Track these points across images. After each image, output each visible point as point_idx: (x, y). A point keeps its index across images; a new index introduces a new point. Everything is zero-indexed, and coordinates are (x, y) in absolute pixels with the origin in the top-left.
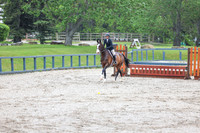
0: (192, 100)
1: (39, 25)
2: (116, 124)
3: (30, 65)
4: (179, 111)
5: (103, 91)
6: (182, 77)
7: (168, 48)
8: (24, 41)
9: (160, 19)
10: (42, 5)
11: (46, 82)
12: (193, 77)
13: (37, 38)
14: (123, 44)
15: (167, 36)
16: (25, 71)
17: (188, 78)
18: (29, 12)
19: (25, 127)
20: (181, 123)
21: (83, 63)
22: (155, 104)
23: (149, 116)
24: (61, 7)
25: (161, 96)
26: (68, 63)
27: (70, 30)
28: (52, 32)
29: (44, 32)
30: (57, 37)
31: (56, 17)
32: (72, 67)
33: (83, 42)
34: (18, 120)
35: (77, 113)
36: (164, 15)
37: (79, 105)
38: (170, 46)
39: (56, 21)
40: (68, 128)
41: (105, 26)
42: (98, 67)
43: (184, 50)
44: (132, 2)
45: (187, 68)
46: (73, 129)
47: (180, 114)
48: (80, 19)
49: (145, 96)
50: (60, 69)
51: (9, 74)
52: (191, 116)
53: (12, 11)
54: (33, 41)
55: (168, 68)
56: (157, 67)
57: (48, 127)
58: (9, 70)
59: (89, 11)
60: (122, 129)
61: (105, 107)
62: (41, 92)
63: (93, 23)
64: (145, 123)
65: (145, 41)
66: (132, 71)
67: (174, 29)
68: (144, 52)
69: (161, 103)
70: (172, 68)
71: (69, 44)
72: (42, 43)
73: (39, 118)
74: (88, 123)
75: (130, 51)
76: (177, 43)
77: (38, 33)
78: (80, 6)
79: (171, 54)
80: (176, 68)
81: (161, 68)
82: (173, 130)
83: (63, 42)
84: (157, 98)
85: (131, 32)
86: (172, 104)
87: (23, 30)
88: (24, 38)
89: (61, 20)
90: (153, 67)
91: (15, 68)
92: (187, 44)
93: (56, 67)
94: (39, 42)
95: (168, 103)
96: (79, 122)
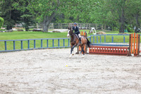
0: (132, 71)
1: (25, 18)
2: (79, 88)
3: (18, 46)
4: (124, 79)
5: (70, 64)
6: (125, 55)
7: (115, 34)
8: (14, 29)
9: (110, 13)
10: (27, 4)
11: (30, 58)
12: (133, 55)
13: (23, 26)
14: (84, 31)
15: (115, 26)
16: (14, 50)
17: (129, 55)
18: (18, 9)
19: (15, 90)
20: (124, 87)
21: (56, 45)
22: (106, 73)
23: (102, 82)
24: (40, 5)
25: (111, 68)
26: (45, 45)
27: (46, 21)
28: (33, 23)
29: (28, 23)
30: (38, 26)
31: (37, 12)
32: (48, 48)
33: (55, 30)
34: (10, 85)
35: (51, 80)
36: (113, 11)
37: (52, 74)
38: (117, 33)
39: (37, 15)
40: (45, 91)
41: (71, 19)
42: (66, 48)
43: (127, 35)
44: (90, 2)
45: (129, 48)
46: (48, 91)
47: (124, 81)
48: (53, 13)
49: (99, 68)
50: (39, 49)
51: (4, 52)
52: (131, 82)
53: (6, 8)
54: (20, 29)
55: (116, 48)
56: (108, 48)
57: (31, 90)
58: (4, 50)
59: (60, 8)
60: (83, 91)
61: (71, 75)
62: (26, 65)
63: (63, 16)
64: (100, 87)
65: (100, 29)
66: (90, 50)
67: (120, 21)
68: (99, 37)
69: (111, 73)
70: (118, 48)
71: (46, 31)
72: (27, 30)
73: (25, 84)
74: (59, 87)
75: (89, 36)
76: (122, 31)
77: (23, 23)
78: (53, 4)
79: (117, 39)
80: (121, 48)
81: (110, 48)
82: (119, 92)
83: (42, 29)
84: (108, 70)
85: (90, 22)
86: (118, 74)
87: (13, 21)
88: (14, 27)
89: (40, 14)
90: (105, 48)
91: (7, 48)
92: (129, 31)
93: (36, 47)
94: (24, 30)
95: (115, 73)
96: (53, 86)
